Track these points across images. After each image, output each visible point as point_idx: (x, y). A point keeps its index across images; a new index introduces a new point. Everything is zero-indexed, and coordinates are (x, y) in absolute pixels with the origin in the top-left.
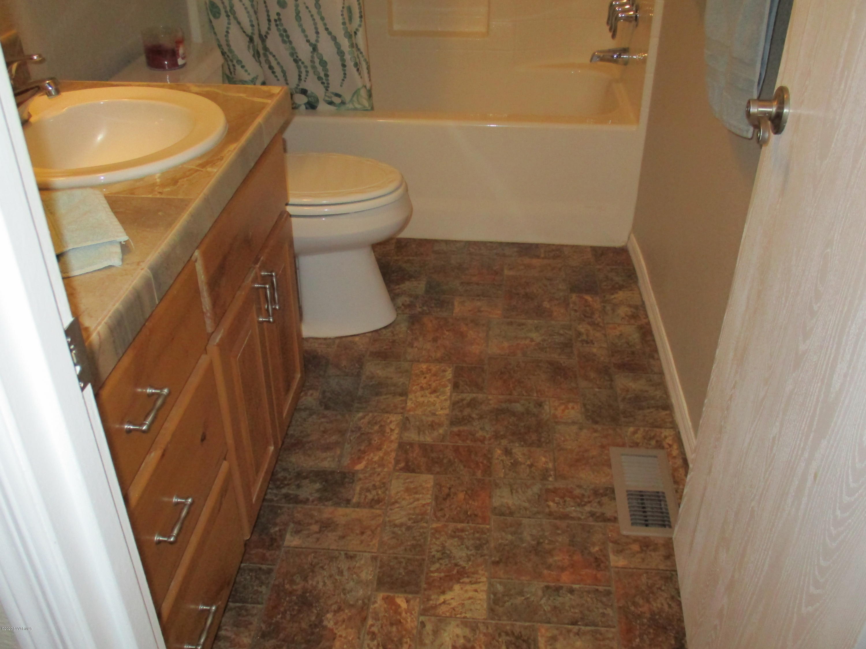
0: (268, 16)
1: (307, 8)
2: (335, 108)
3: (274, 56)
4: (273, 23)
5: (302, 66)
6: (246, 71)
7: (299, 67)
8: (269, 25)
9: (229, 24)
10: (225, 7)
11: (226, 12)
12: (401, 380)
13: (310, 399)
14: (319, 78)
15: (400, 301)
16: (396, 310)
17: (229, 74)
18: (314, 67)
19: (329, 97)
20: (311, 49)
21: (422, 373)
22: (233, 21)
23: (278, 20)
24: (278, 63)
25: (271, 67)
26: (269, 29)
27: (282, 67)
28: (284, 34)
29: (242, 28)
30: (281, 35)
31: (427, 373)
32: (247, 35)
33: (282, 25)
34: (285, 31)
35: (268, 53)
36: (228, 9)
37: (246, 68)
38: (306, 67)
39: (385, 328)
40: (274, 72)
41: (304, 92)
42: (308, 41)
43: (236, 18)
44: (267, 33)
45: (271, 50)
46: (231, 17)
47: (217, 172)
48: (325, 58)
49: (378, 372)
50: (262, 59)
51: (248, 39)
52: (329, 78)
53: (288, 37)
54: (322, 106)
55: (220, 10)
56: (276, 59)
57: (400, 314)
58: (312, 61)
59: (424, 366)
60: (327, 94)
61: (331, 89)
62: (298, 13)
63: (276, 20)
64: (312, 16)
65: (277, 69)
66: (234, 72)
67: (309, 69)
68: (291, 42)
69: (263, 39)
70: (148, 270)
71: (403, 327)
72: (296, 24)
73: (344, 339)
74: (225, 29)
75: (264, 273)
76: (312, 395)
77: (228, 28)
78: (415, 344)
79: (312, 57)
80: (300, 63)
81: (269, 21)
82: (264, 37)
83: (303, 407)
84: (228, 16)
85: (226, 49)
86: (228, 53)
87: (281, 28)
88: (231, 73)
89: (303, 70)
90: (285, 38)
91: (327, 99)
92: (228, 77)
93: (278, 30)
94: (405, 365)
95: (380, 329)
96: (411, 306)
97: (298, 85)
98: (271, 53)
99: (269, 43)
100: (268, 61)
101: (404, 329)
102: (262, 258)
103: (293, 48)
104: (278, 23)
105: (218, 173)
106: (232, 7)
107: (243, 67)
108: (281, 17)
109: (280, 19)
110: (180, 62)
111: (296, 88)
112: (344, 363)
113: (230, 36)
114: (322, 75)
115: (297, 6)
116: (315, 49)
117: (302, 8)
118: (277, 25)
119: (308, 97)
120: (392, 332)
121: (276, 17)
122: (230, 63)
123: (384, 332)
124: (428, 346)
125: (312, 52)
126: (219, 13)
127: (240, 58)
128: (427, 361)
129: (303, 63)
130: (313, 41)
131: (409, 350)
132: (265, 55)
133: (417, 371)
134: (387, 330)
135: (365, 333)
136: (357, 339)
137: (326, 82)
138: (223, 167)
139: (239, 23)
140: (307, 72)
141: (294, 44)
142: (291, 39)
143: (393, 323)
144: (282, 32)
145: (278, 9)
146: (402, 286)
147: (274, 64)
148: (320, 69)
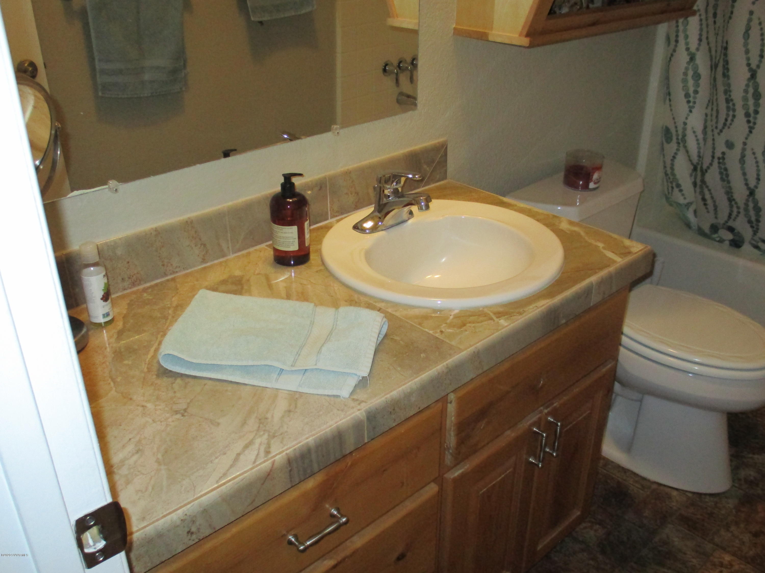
0: (713, 153)
1: (754, 153)
2: (760, 253)
3: (709, 190)
4: (716, 161)
5: (735, 206)
6: (683, 195)
7: (731, 206)
8: (712, 161)
9: (678, 150)
10: (677, 135)
11: (677, 139)
12: (694, 560)
13: (592, 533)
14: (750, 222)
15: (743, 473)
16: (733, 481)
17: (667, 193)
18: (746, 210)
19: (755, 241)
20: (747, 193)
21: (722, 565)
22: (682, 149)
23: (722, 158)
24: (712, 198)
25: (704, 199)
26: (711, 164)
27: (714, 202)
28: (725, 173)
29: (689, 157)
30: (721, 173)
31: (726, 568)
32: (692, 164)
33: (725, 164)
34: (726, 169)
35: (704, 186)
36: (680, 137)
37: (684, 192)
38: (738, 208)
39: (711, 495)
40: (705, 204)
41: (731, 230)
42: (747, 184)
43: (685, 147)
44: (708, 168)
45: (708, 184)
46: (681, 145)
47: (506, 326)
48: (760, 204)
49: (676, 539)
50: (698, 190)
51: (692, 167)
52: (760, 224)
53: (727, 176)
54: (747, 247)
55: (672, 136)
56: (711, 194)
57: (736, 487)
58: (746, 205)
59: (727, 558)
60: (755, 238)
61: (759, 235)
62: (743, 156)
63: (719, 158)
64: (757, 162)
65: (709, 202)
66: (672, 193)
67: (742, 210)
68: (729, 182)
69: (703, 173)
70: (364, 414)
71: (731, 504)
72: (738, 166)
73: (662, 488)
74: (672, 155)
75: (551, 419)
76: (596, 531)
77: (676, 154)
78: (733, 528)
79: (747, 200)
80: (733, 203)
81: (713, 157)
82: (704, 171)
83: (581, 539)
84: (678, 143)
85: (669, 171)
86: (670, 175)
87: (723, 167)
88: (669, 193)
89: (735, 210)
90: (724, 177)
91: (754, 242)
92: (666, 195)
93: (720, 168)
94: (709, 547)
95: (705, 494)
96: (752, 483)
97: (727, 222)
98: (707, 187)
99: (708, 177)
100: (702, 193)
101: (731, 506)
102: (555, 405)
103: (730, 188)
104: (721, 161)
105: (507, 328)
106: (684, 136)
107: (681, 191)
108: (725, 156)
109: (724, 158)
110: (592, 185)
111: (724, 224)
112: (647, 513)
113: (676, 161)
114: (753, 219)
115: (744, 150)
116: (752, 193)
117: (748, 153)
118: (719, 163)
119: (734, 235)
120: (716, 503)
121: (721, 156)
122: (670, 185)
123: (707, 499)
124: (746, 538)
125: (748, 196)
126: (671, 140)
127: (681, 182)
128: (734, 554)
129: (736, 203)
130: (752, 185)
131: (723, 532)
132: (701, 187)
133: (716, 560)
134: (712, 499)
135: (687, 491)
136: (675, 493)
137: (755, 227)
138: (516, 323)
139: (687, 152)
140: (739, 213)
141: (731, 184)
142: (730, 178)
143: (724, 493)
144: (722, 170)
145: (724, 149)
146: (756, 456)
147: (708, 196)
148: (752, 213)
